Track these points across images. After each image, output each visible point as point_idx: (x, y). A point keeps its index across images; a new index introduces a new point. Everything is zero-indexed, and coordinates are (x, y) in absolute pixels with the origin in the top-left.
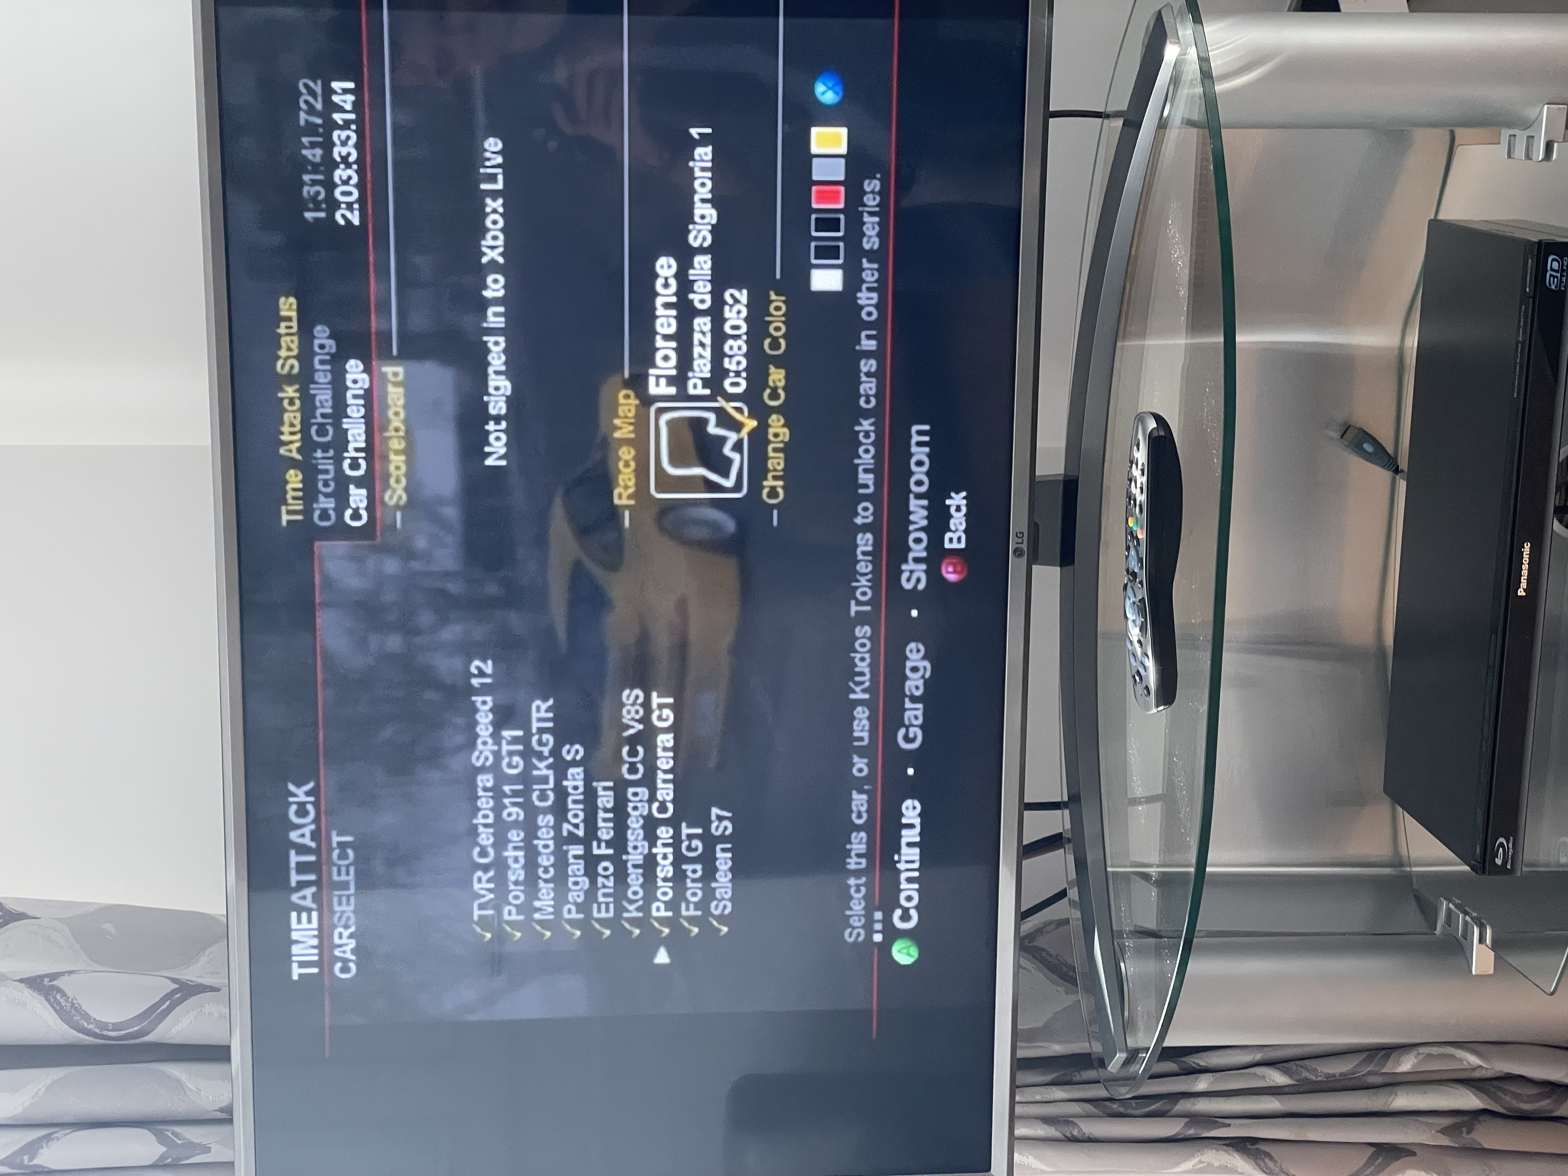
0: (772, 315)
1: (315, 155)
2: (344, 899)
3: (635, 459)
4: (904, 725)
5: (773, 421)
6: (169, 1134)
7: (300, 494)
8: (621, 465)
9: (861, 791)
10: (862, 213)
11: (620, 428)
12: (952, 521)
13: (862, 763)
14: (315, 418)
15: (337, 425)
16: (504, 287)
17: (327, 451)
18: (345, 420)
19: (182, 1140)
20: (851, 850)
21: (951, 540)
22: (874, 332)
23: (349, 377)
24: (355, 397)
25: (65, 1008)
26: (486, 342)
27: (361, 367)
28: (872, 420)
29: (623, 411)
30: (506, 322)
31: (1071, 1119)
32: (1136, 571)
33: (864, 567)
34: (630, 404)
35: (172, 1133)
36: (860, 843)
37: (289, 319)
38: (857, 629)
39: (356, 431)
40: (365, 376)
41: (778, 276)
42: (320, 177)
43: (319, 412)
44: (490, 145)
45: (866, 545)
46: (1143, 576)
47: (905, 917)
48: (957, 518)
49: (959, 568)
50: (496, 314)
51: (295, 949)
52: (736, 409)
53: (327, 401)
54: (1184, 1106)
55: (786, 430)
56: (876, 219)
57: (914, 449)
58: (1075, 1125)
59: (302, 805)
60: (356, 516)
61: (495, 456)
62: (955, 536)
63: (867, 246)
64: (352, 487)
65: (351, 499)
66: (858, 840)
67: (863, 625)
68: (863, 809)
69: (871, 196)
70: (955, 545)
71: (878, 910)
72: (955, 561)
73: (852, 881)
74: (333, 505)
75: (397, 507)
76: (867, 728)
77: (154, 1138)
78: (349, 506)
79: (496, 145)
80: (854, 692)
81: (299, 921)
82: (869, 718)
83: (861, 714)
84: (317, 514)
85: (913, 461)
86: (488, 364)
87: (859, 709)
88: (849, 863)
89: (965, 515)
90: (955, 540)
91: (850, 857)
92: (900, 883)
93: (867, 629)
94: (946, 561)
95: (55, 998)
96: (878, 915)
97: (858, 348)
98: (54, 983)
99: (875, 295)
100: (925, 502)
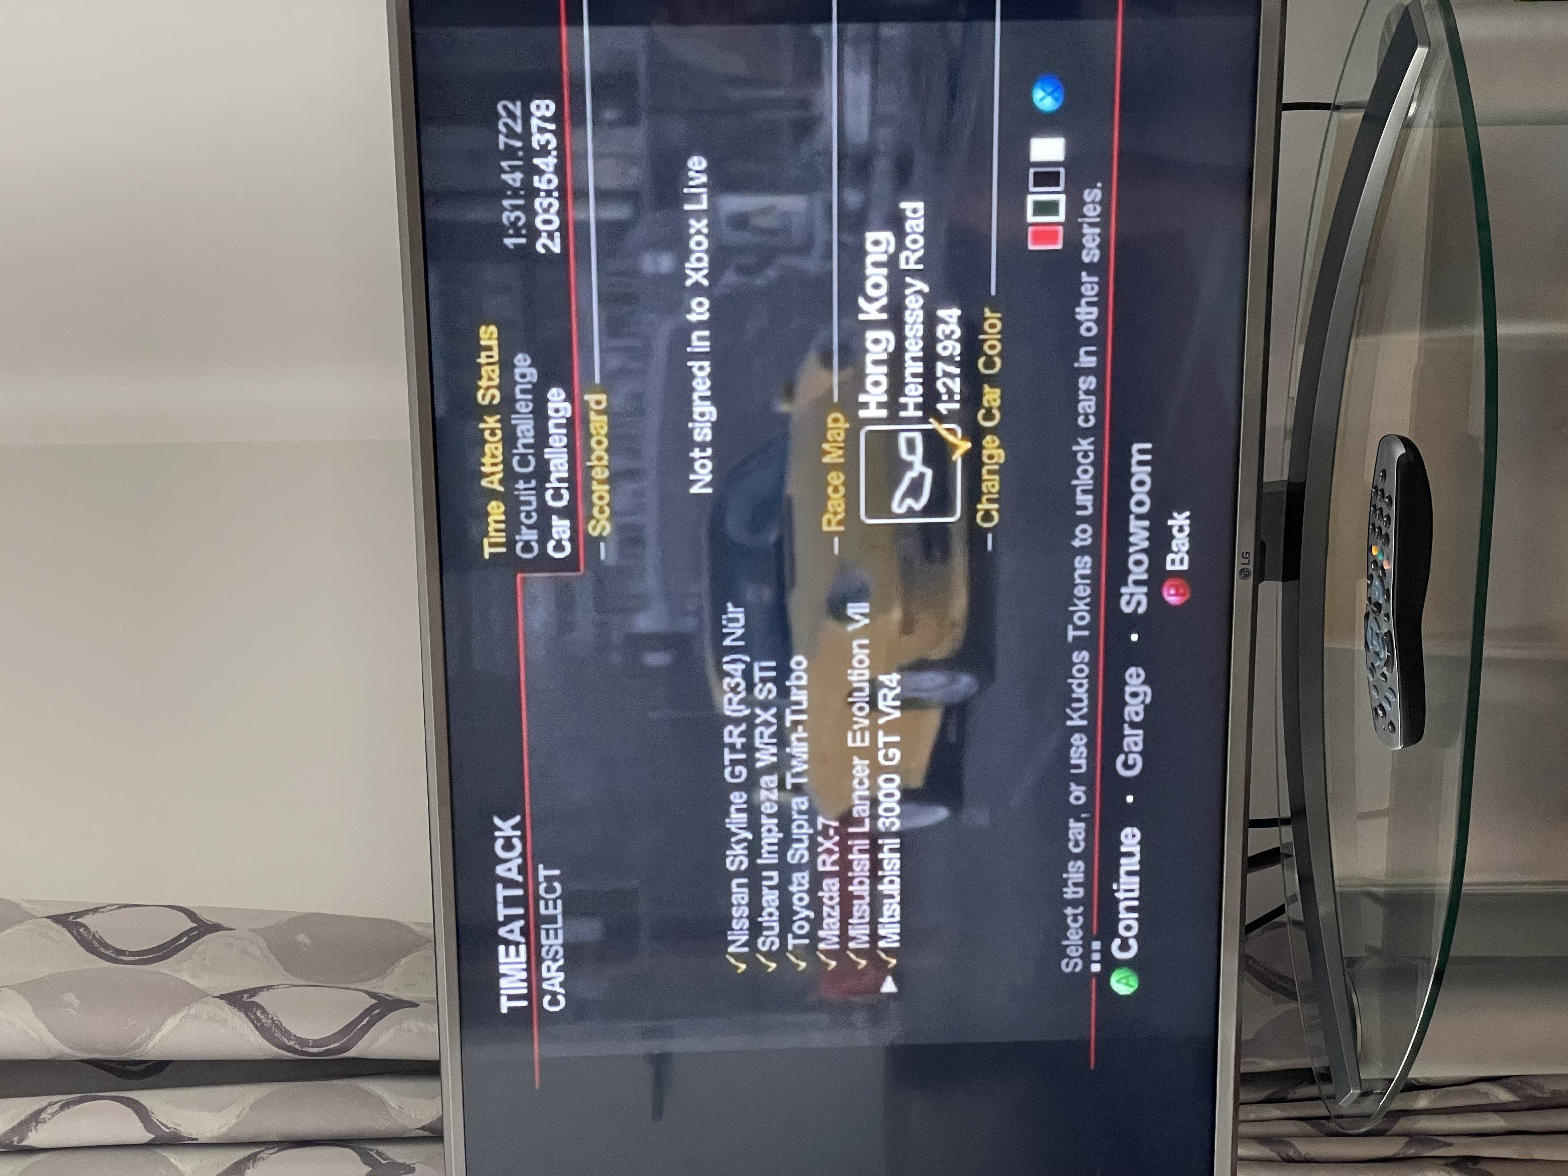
0: (985, 333)
1: (515, 179)
2: (552, 932)
3: (844, 484)
4: (1123, 752)
5: (988, 443)
6: (373, 1153)
7: (503, 526)
8: (830, 490)
9: (1078, 820)
10: (1081, 225)
11: (829, 453)
12: (1174, 543)
13: (1079, 791)
14: (517, 448)
15: (539, 456)
16: (709, 310)
17: (529, 482)
18: (546, 450)
19: (387, 1160)
20: (1067, 879)
21: (1173, 562)
22: (1093, 349)
23: (551, 406)
24: (558, 426)
25: (265, 1025)
26: (691, 367)
27: (563, 395)
28: (1092, 439)
29: (832, 435)
30: (711, 346)
31: (1287, 1139)
32: (1381, 602)
33: (1082, 590)
34: (839, 428)
35: (376, 1153)
36: (1077, 872)
37: (489, 348)
38: (1075, 654)
39: (558, 462)
40: (567, 405)
41: (993, 292)
42: (521, 202)
43: (520, 443)
44: (694, 164)
45: (1084, 568)
46: (1389, 608)
47: (1125, 947)
48: (1179, 539)
49: (1181, 591)
50: (700, 338)
51: (503, 982)
52: (948, 430)
53: (528, 430)
54: (1404, 1124)
55: (1001, 452)
56: (1097, 230)
57: (1135, 468)
58: (1291, 1145)
59: (508, 839)
60: (559, 547)
61: (700, 484)
62: (1177, 558)
63: (1086, 259)
64: (554, 517)
65: (554, 530)
66: (1075, 869)
67: (1081, 649)
68: (1081, 837)
69: (1091, 206)
70: (1177, 567)
71: (1096, 939)
72: (1176, 583)
73: (1069, 911)
74: (536, 537)
75: (600, 538)
76: (1084, 755)
77: (358, 1158)
78: (553, 539)
79: (700, 163)
80: (1071, 719)
81: (507, 954)
82: (1087, 745)
83: (1079, 741)
84: (519, 546)
85: (1133, 481)
86: (693, 390)
87: (1077, 736)
88: (1066, 893)
89: (1188, 536)
90: (1177, 562)
91: (1066, 886)
92: (1118, 912)
93: (1085, 655)
94: (1168, 583)
95: (255, 1015)
96: (1096, 945)
97: (1076, 365)
98: (253, 999)
99: (1095, 310)
100: (1146, 523)
